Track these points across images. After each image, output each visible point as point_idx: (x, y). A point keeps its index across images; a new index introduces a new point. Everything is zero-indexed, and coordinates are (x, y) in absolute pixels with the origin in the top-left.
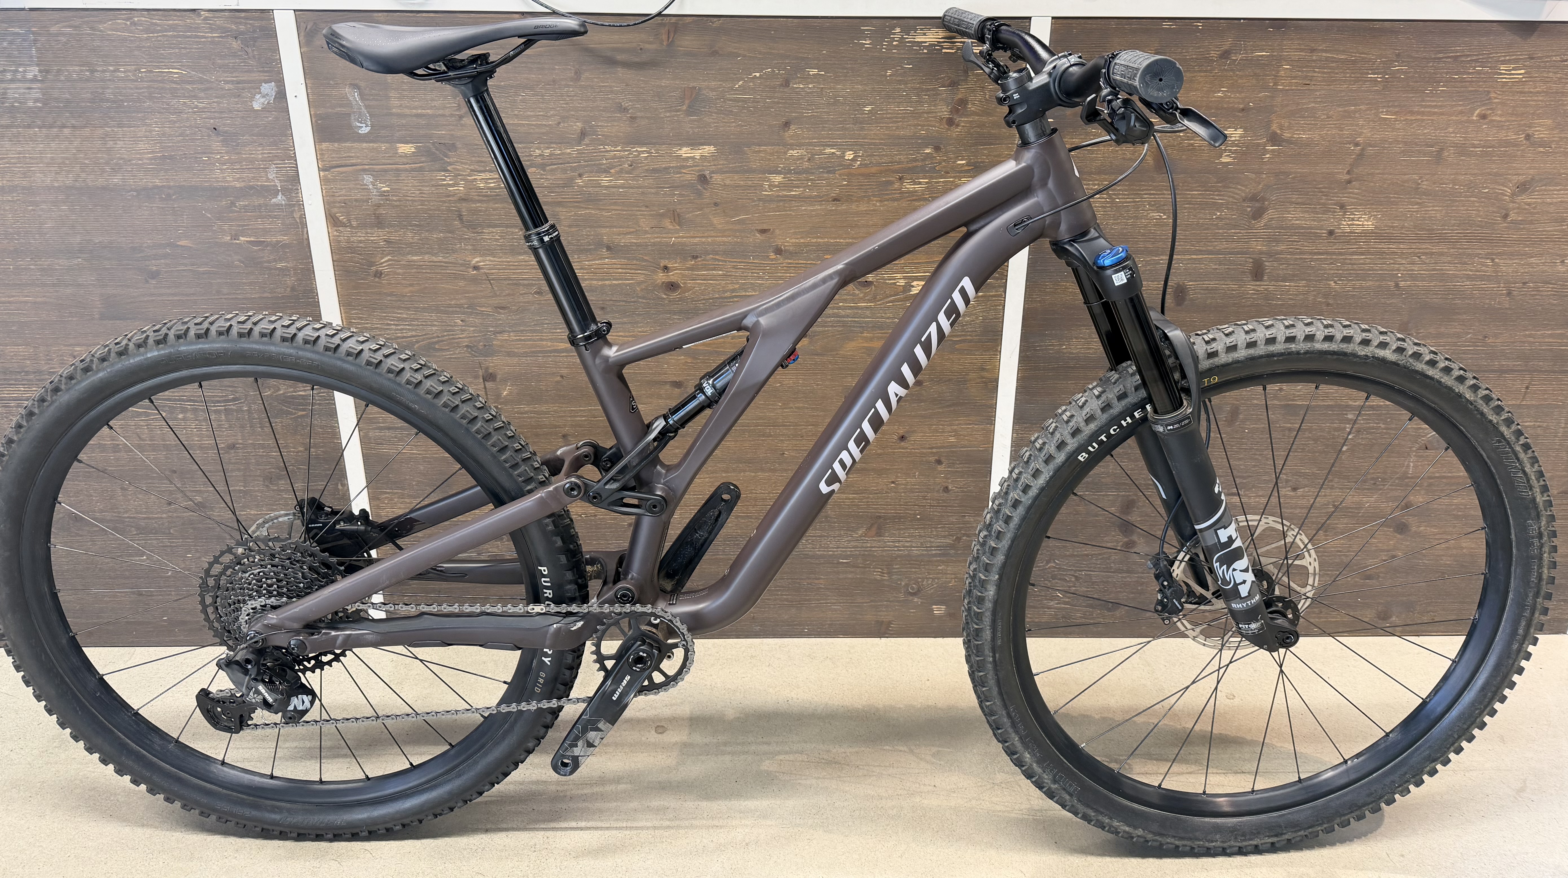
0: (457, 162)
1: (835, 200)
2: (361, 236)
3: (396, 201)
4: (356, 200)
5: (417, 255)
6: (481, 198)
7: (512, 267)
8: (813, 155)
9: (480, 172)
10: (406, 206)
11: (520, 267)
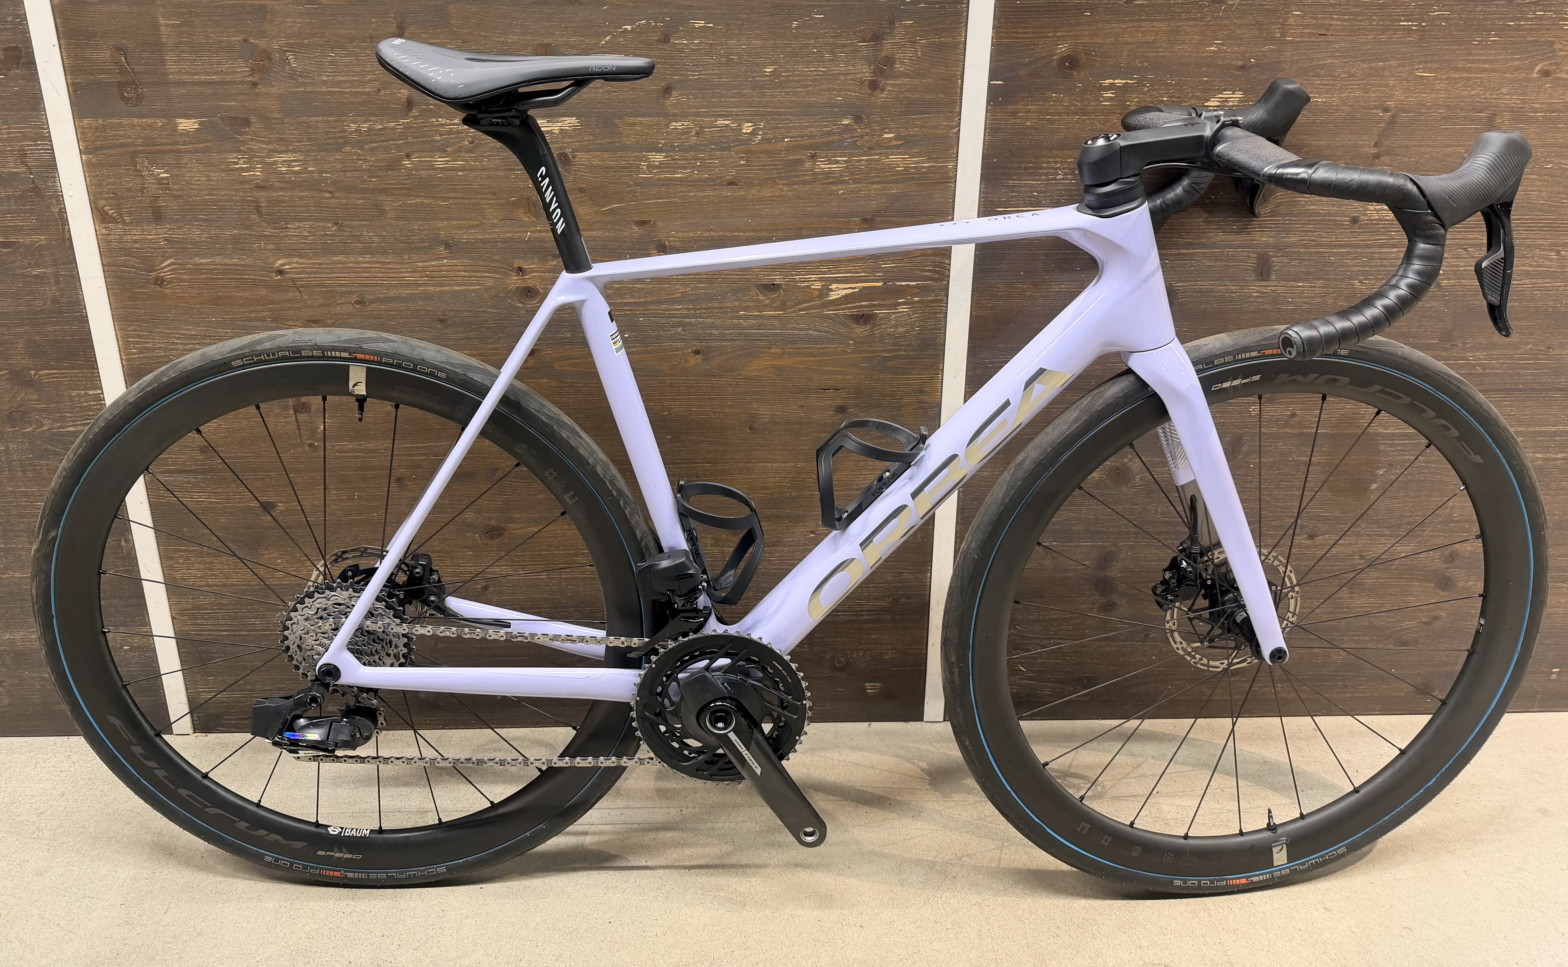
0: (252, 140)
1: (731, 183)
2: (136, 233)
3: (176, 190)
4: (128, 190)
5: (206, 257)
6: (283, 185)
7: (325, 271)
8: (702, 128)
9: (281, 152)
10: (190, 197)
11: (335, 270)
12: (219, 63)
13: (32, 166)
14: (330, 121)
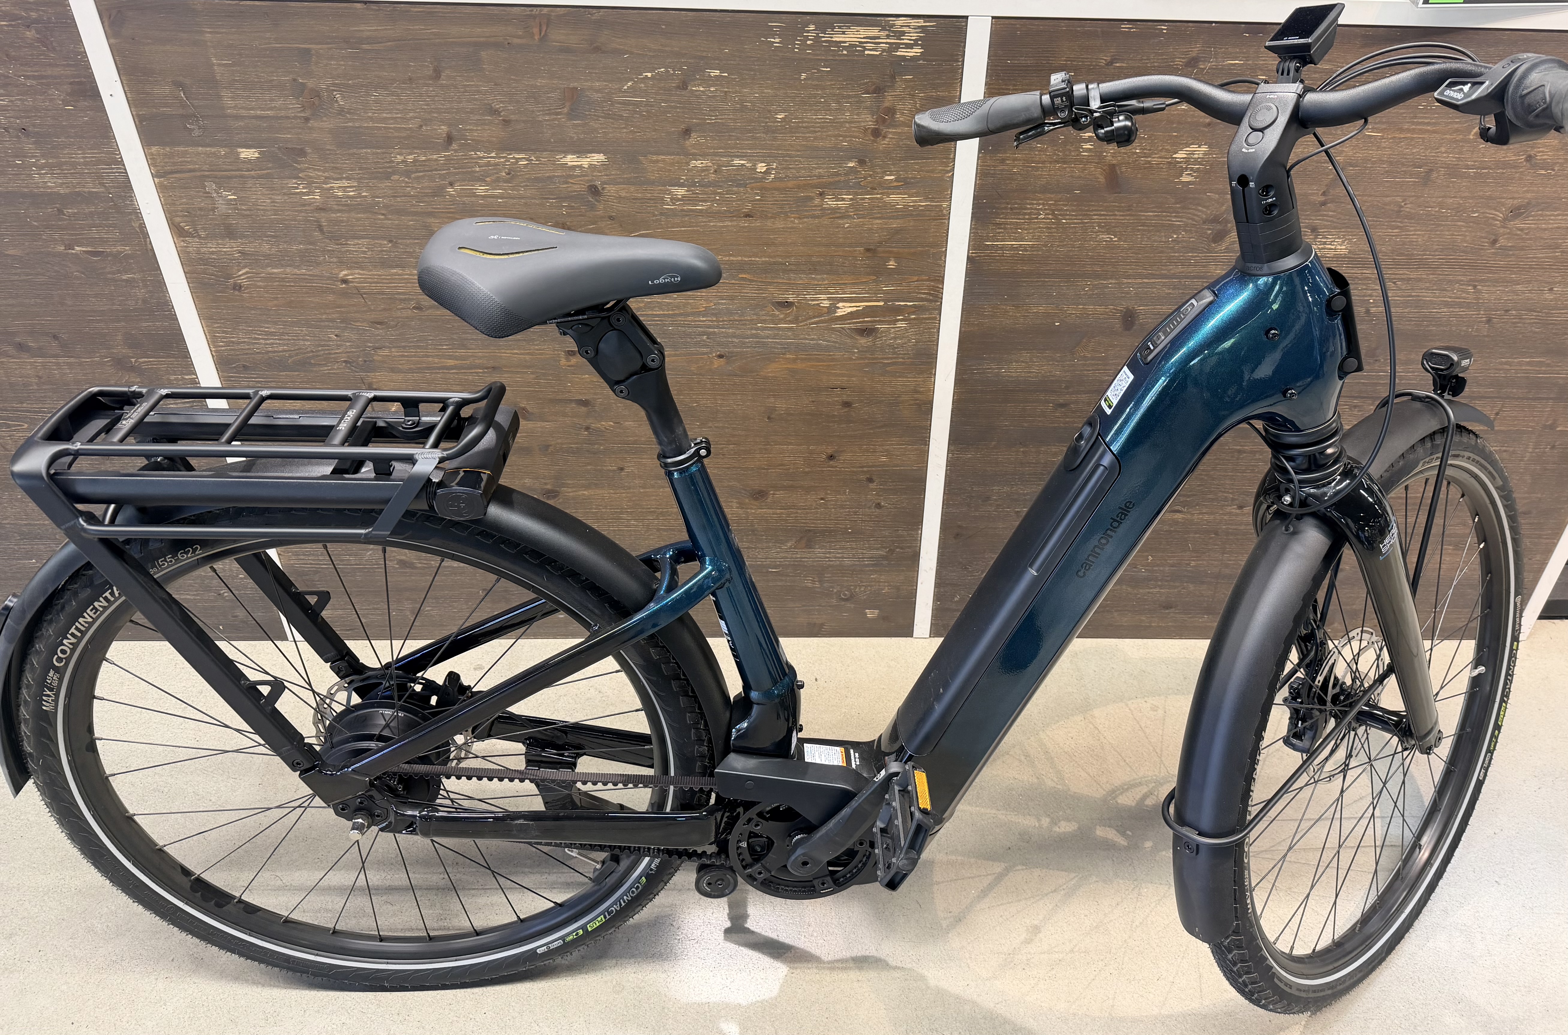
0: (310, 168)
1: (747, 216)
2: (212, 246)
3: (245, 210)
4: (201, 209)
5: (277, 268)
6: (340, 207)
7: (384, 281)
8: (720, 166)
9: (337, 179)
10: (258, 216)
11: (393, 281)
12: (272, 100)
13: (110, 186)
14: (378, 153)
